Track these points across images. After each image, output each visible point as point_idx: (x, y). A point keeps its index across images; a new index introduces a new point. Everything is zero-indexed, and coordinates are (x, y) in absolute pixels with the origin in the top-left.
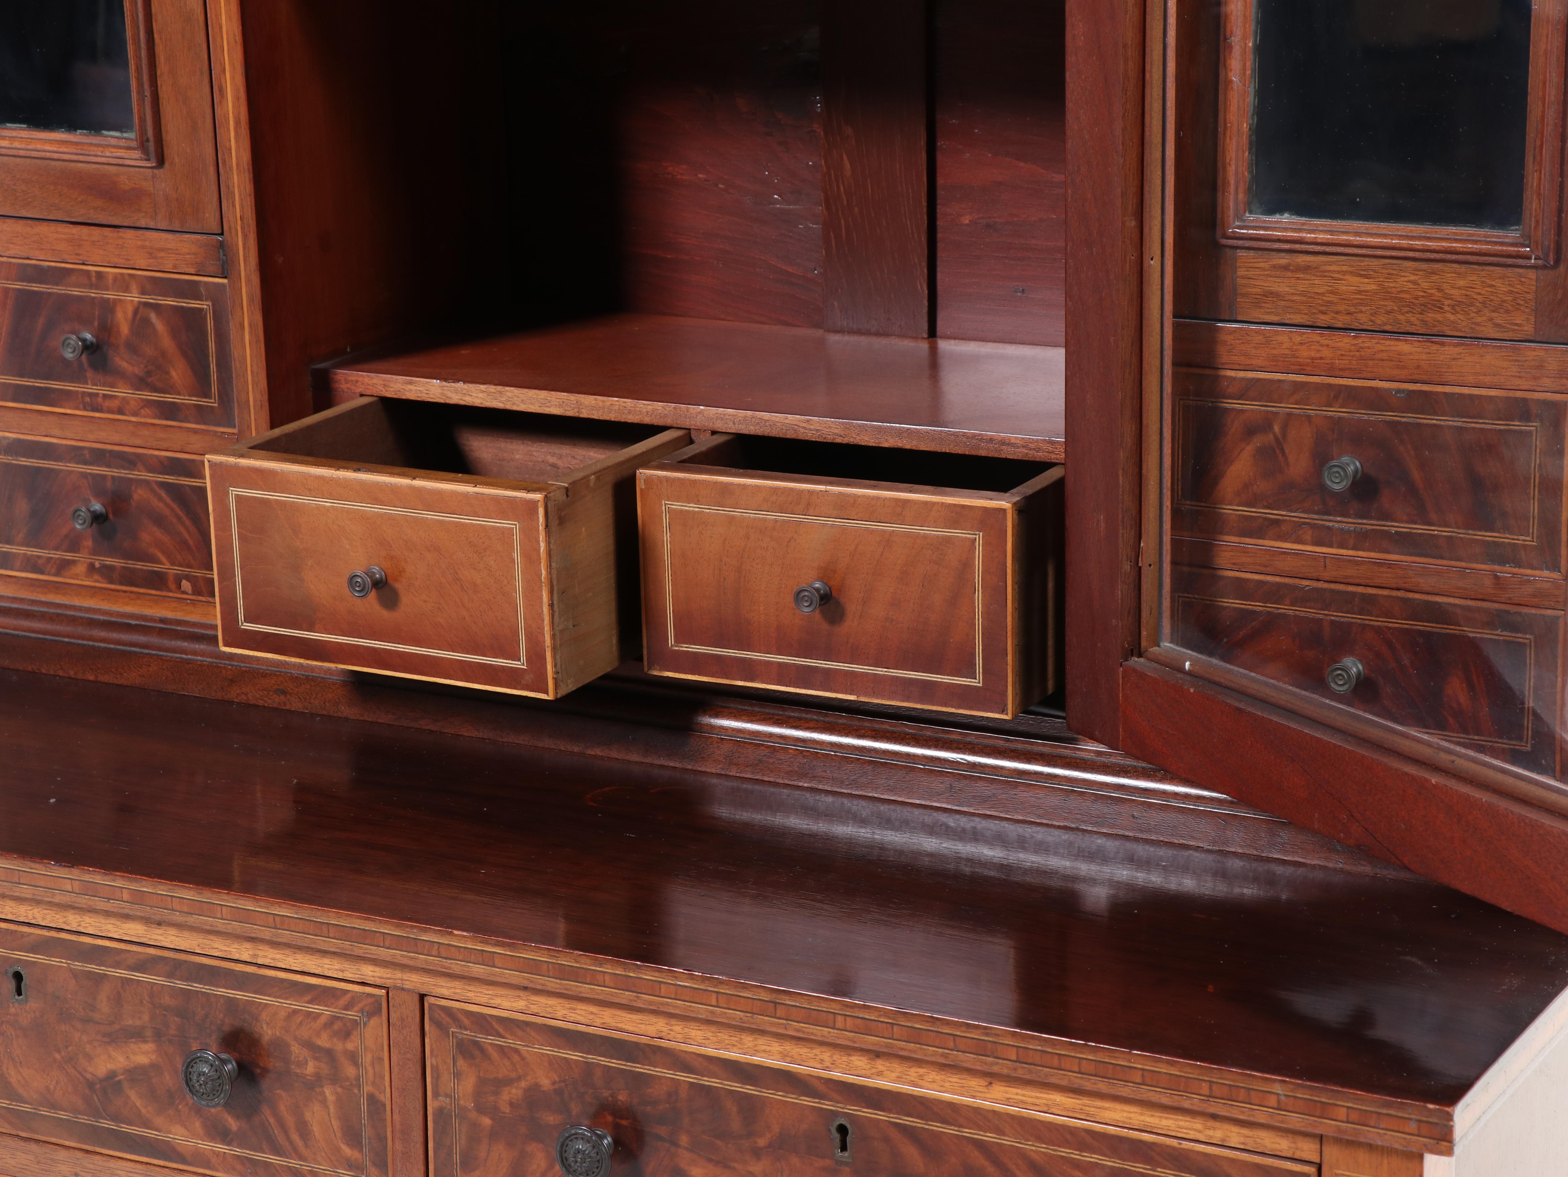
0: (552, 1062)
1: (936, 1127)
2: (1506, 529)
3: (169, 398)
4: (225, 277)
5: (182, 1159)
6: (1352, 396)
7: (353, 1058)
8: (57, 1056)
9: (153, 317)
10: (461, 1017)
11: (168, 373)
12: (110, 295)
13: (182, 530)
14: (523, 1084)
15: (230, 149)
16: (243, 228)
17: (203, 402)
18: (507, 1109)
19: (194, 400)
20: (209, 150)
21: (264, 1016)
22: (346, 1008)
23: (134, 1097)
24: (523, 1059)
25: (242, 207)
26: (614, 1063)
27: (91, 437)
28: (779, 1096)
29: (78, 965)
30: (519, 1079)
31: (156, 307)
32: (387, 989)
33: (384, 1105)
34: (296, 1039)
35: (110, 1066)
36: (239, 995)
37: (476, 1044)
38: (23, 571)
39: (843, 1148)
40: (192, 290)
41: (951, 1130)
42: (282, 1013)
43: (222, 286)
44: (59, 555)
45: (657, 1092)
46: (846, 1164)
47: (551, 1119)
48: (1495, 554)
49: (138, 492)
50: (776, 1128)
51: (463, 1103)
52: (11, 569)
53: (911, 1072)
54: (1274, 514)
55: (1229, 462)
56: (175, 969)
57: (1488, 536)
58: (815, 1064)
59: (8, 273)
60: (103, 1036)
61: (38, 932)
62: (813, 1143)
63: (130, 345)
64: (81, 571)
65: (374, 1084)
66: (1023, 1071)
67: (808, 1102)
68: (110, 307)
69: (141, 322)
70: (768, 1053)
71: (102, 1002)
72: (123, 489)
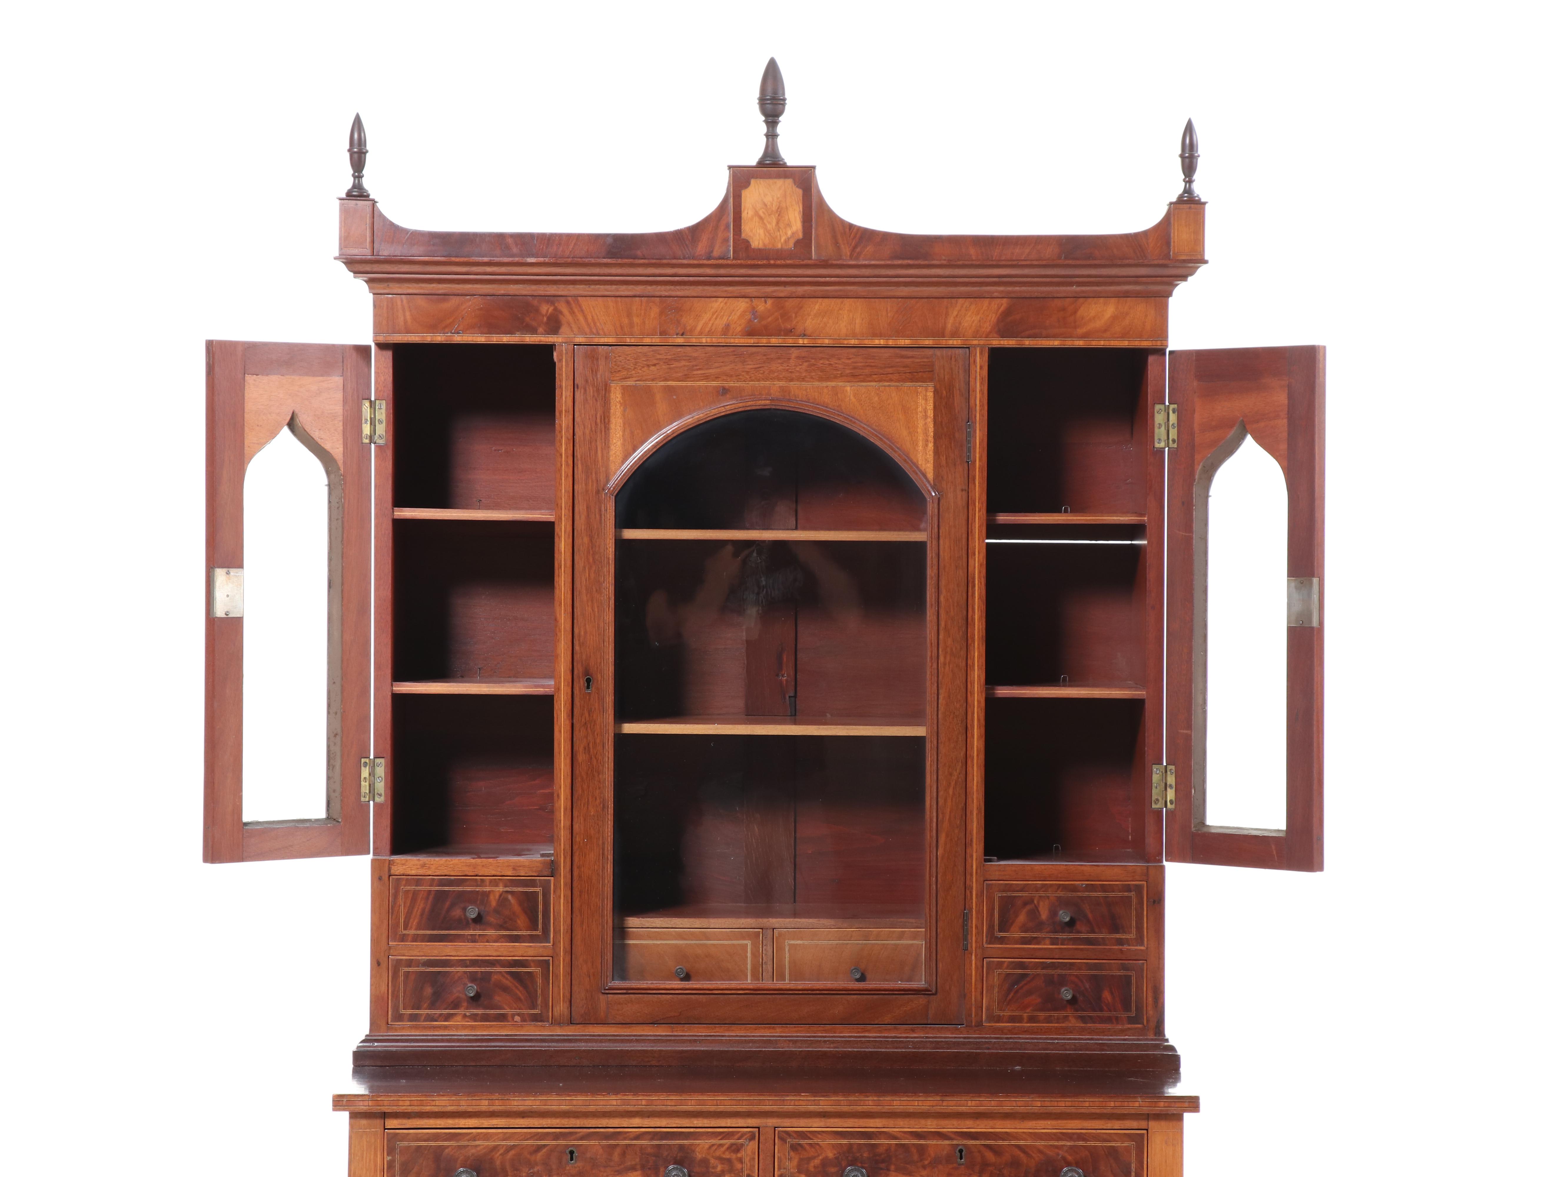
0: (833, 1146)
1: (1000, 1143)
2: (1124, 932)
3: (515, 933)
4: (552, 876)
6: (1065, 888)
7: (741, 1160)
9: (510, 897)
10: (792, 1134)
11: (516, 922)
12: (487, 889)
13: (518, 992)
14: (820, 1158)
15: (561, 821)
16: (564, 854)
17: (534, 933)
18: (812, 1169)
19: (529, 933)
21: (697, 1149)
22: (738, 1139)
24: (821, 1147)
25: (564, 845)
26: (862, 1142)
27: (472, 954)
28: (934, 1142)
29: (604, 1142)
30: (818, 1156)
31: (512, 893)
32: (759, 1128)
34: (713, 1157)
36: (685, 1142)
37: (799, 1144)
38: (426, 1021)
39: (961, 1158)
40: (532, 883)
41: (1006, 1143)
42: (707, 1146)
43: (549, 880)
44: (447, 1011)
45: (881, 1150)
46: (963, 1164)
47: (833, 1170)
48: (1120, 942)
49: (495, 977)
50: (933, 1155)
51: (792, 1170)
52: (419, 1021)
53: (991, 1123)
54: (1035, 935)
55: (1017, 916)
56: (654, 1136)
57: (1118, 936)
58: (950, 1126)
59: (432, 883)
60: (616, 1171)
61: (585, 1130)
62: (949, 1159)
63: (497, 911)
64: (459, 1018)
65: (750, 1169)
66: (1043, 1110)
67: (947, 1142)
68: (487, 894)
69: (503, 900)
70: (931, 1125)
71: (616, 1156)
72: (486, 976)
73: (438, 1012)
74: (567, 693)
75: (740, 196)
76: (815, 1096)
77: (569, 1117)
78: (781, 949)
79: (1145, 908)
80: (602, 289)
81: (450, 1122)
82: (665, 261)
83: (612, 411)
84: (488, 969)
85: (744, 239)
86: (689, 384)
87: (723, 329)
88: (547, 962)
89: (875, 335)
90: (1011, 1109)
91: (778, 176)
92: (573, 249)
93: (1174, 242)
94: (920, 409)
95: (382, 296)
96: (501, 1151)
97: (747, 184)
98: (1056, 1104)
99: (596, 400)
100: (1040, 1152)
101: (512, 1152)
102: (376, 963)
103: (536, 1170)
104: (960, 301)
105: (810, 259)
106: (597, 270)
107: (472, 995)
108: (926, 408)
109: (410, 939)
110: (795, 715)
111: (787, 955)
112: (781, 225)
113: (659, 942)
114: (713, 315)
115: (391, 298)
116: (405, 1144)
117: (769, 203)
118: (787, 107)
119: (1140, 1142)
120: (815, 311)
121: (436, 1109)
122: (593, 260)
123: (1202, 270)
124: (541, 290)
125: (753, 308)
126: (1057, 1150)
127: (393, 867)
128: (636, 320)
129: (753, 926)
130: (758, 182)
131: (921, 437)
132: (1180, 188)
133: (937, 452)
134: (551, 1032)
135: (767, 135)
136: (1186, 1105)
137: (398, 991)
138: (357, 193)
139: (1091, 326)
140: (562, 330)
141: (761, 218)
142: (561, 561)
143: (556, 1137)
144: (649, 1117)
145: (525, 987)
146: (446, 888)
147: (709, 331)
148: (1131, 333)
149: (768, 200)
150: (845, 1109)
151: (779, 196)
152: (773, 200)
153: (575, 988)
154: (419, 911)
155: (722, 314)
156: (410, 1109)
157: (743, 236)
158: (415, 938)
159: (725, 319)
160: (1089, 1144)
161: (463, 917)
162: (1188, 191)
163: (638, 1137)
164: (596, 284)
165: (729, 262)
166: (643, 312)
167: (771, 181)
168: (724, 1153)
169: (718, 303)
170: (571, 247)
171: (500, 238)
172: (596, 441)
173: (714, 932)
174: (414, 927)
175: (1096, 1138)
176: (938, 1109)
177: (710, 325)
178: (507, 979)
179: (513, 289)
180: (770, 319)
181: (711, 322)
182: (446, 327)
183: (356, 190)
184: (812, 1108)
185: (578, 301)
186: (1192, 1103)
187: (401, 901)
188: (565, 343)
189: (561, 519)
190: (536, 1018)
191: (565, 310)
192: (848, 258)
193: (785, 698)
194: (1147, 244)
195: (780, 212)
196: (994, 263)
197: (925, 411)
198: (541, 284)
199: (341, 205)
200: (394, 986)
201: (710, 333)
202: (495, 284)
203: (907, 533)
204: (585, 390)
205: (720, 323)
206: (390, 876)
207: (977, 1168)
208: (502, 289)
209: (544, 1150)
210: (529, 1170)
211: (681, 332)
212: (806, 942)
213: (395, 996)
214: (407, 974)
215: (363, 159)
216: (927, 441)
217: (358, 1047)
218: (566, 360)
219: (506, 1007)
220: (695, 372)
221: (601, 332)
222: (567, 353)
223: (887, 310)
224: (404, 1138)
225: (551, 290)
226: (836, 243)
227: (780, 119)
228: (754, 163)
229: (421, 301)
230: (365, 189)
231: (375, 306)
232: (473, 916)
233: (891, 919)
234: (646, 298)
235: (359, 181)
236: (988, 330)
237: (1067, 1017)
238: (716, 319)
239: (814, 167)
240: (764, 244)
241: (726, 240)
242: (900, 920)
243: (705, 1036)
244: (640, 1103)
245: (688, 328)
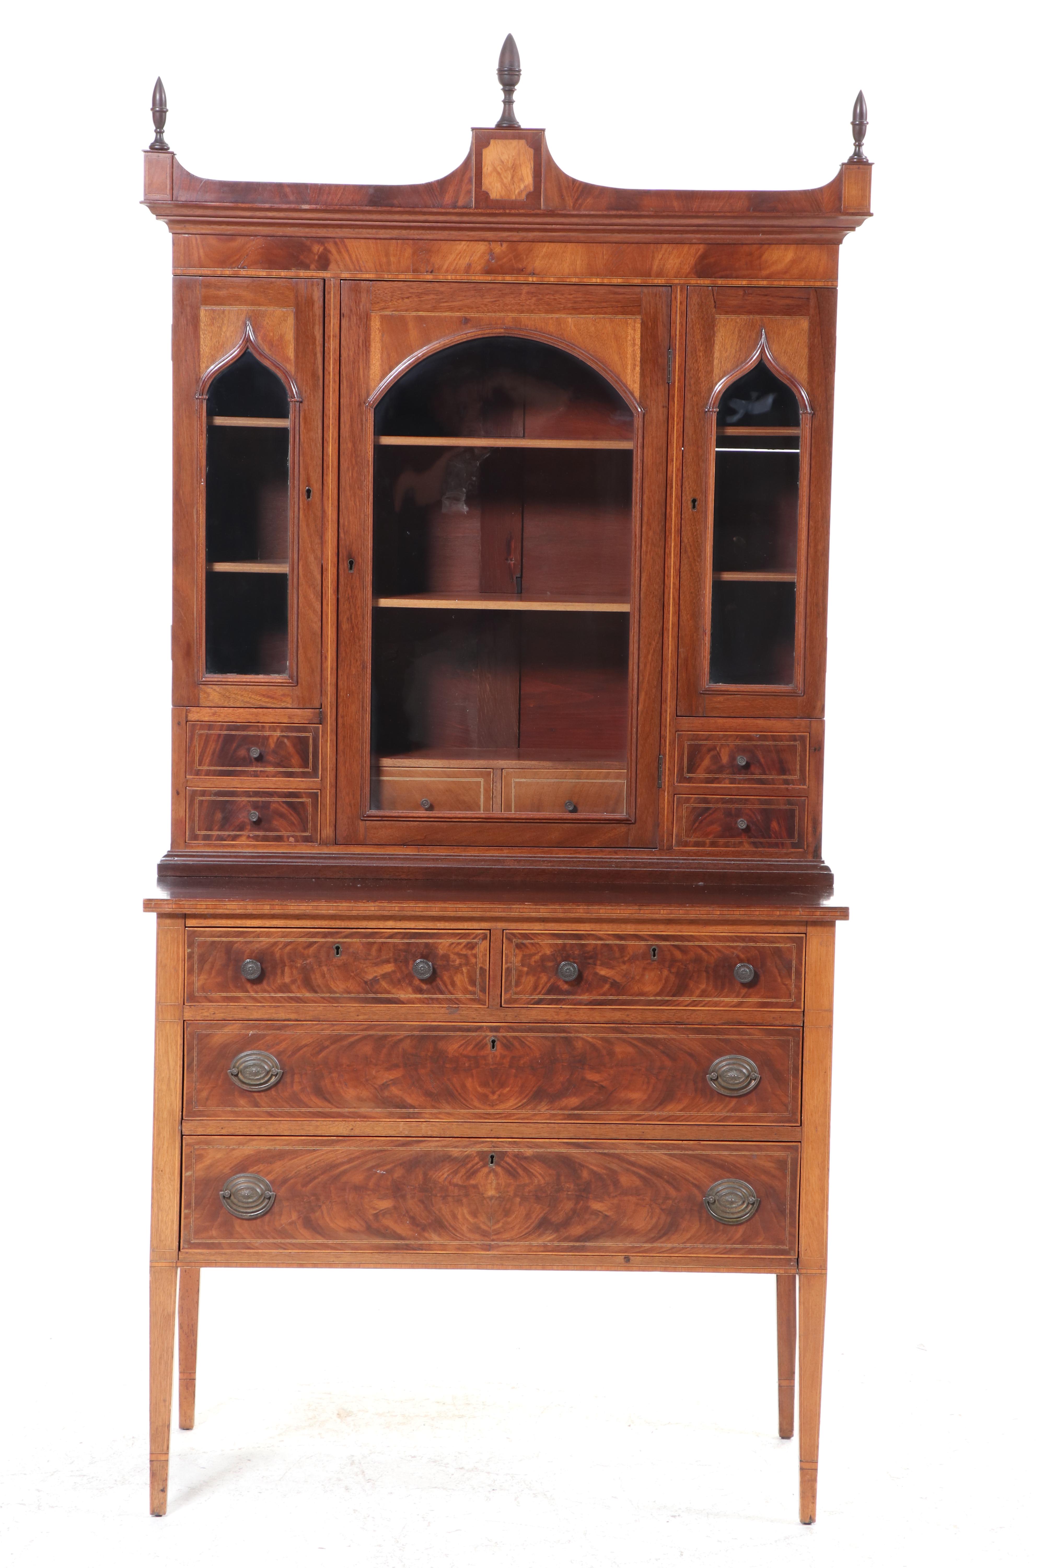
0: (551, 945)
1: (686, 943)
2: (790, 774)
3: (290, 770)
4: (321, 724)
5: (403, 1003)
6: (742, 738)
7: (475, 956)
8: (352, 974)
9: (286, 740)
10: (517, 935)
11: (290, 760)
12: (267, 734)
13: (293, 818)
14: (540, 954)
15: (328, 678)
16: (330, 706)
17: (306, 770)
18: (533, 964)
19: (301, 770)
20: (318, 679)
21: (439, 947)
22: (473, 939)
23: (384, 984)
24: (540, 946)
25: (331, 698)
26: (574, 942)
27: (255, 786)
28: (633, 943)
29: (364, 940)
30: (538, 953)
31: (287, 737)
32: (490, 930)
33: (486, 970)
34: (452, 953)
35: (375, 975)
36: (430, 941)
37: (523, 944)
38: (217, 841)
39: (654, 956)
40: (304, 730)
41: (691, 944)
42: (448, 945)
43: (319, 727)
44: (234, 833)
45: (589, 949)
46: (655, 961)
47: (550, 964)
48: (786, 782)
49: (274, 806)
50: (631, 953)
51: (516, 964)
52: (211, 841)
53: (679, 927)
54: (717, 776)
55: (702, 761)
56: (405, 936)
57: (785, 777)
58: (646, 930)
59: (221, 728)
60: (373, 964)
61: (349, 930)
62: (644, 956)
63: (275, 752)
64: (244, 838)
65: (482, 963)
66: (721, 918)
67: (643, 943)
68: (267, 738)
69: (280, 743)
70: (630, 929)
71: (374, 952)
72: (266, 805)
73: (227, 833)
74: (333, 573)
75: (481, 154)
76: (536, 905)
77: (335, 920)
78: (508, 785)
79: (808, 755)
80: (365, 233)
81: (239, 922)
82: (417, 209)
83: (372, 337)
84: (267, 799)
85: (484, 191)
86: (437, 314)
87: (465, 267)
88: (316, 794)
89: (592, 274)
90: (696, 917)
91: (514, 137)
92: (340, 197)
93: (845, 197)
94: (629, 338)
95: (180, 236)
96: (280, 946)
97: (487, 144)
98: (732, 913)
99: (359, 327)
100: (718, 951)
101: (289, 948)
102: (175, 792)
103: (308, 961)
104: (665, 246)
105: (540, 209)
106: (361, 216)
107: (255, 820)
108: (634, 337)
109: (203, 773)
110: (521, 593)
111: (513, 790)
112: (516, 180)
113: (408, 779)
114: (457, 255)
115: (187, 237)
116: (202, 939)
117: (506, 161)
118: (521, 77)
119: (800, 943)
120: (543, 253)
121: (227, 912)
122: (357, 208)
123: (868, 221)
124: (313, 232)
125: (491, 250)
126: (732, 950)
127: (189, 715)
128: (392, 259)
129: (485, 767)
130: (497, 142)
131: (630, 362)
132: (850, 151)
133: (643, 375)
134: (319, 850)
135: (504, 102)
136: (838, 914)
137: (194, 816)
138: (159, 147)
139: (774, 269)
140: (331, 267)
141: (499, 174)
142: (329, 462)
143: (325, 935)
144: (400, 920)
145: (298, 814)
146: (233, 733)
147: (454, 269)
148: (807, 275)
149: (505, 157)
150: (561, 915)
151: (514, 154)
152: (509, 157)
153: (339, 815)
154: (212, 750)
155: (465, 255)
156: (206, 912)
157: (483, 188)
158: (208, 773)
159: (467, 259)
160: (758, 945)
161: (247, 756)
162: (858, 154)
163: (392, 936)
164: (360, 228)
165: (471, 211)
166: (398, 253)
167: (507, 141)
168: (461, 950)
169: (462, 246)
170: (339, 196)
171: (279, 187)
172: (359, 362)
173: (454, 771)
174: (207, 764)
175: (764, 940)
176: (636, 916)
177: (455, 264)
178: (283, 807)
179: (289, 231)
180: (505, 260)
181: (456, 262)
182: (234, 262)
183: (158, 144)
184: (534, 914)
185: (344, 242)
186: (843, 913)
187: (196, 742)
188: (333, 278)
189: (329, 427)
190: (307, 840)
191: (333, 250)
192: (571, 208)
193: (513, 579)
194: (822, 199)
195: (515, 168)
196: (694, 214)
197: (634, 340)
198: (313, 227)
199: (146, 157)
200: (190, 811)
201: (455, 271)
202: (274, 226)
203: (617, 442)
204: (350, 318)
205: (463, 263)
206: (187, 722)
207: (667, 964)
208: (280, 231)
209: (316, 946)
210: (303, 961)
211: (430, 270)
212: (529, 780)
213: (192, 820)
214: (201, 802)
215: (164, 117)
216: (635, 365)
217: (161, 861)
218: (334, 294)
219: (282, 830)
220: (442, 305)
221: (363, 269)
222: (334, 287)
223: (603, 253)
224: (201, 934)
225: (322, 232)
226: (561, 196)
227: (516, 87)
228: (493, 126)
229: (212, 240)
230: (166, 143)
231: (174, 244)
232: (256, 755)
233: (599, 762)
234: (401, 241)
235: (160, 136)
236: (687, 271)
237: (742, 842)
238: (460, 259)
239: (543, 130)
240: (501, 196)
241: (469, 192)
242: (606, 763)
243: (446, 856)
244: (393, 909)
245: (437, 266)
